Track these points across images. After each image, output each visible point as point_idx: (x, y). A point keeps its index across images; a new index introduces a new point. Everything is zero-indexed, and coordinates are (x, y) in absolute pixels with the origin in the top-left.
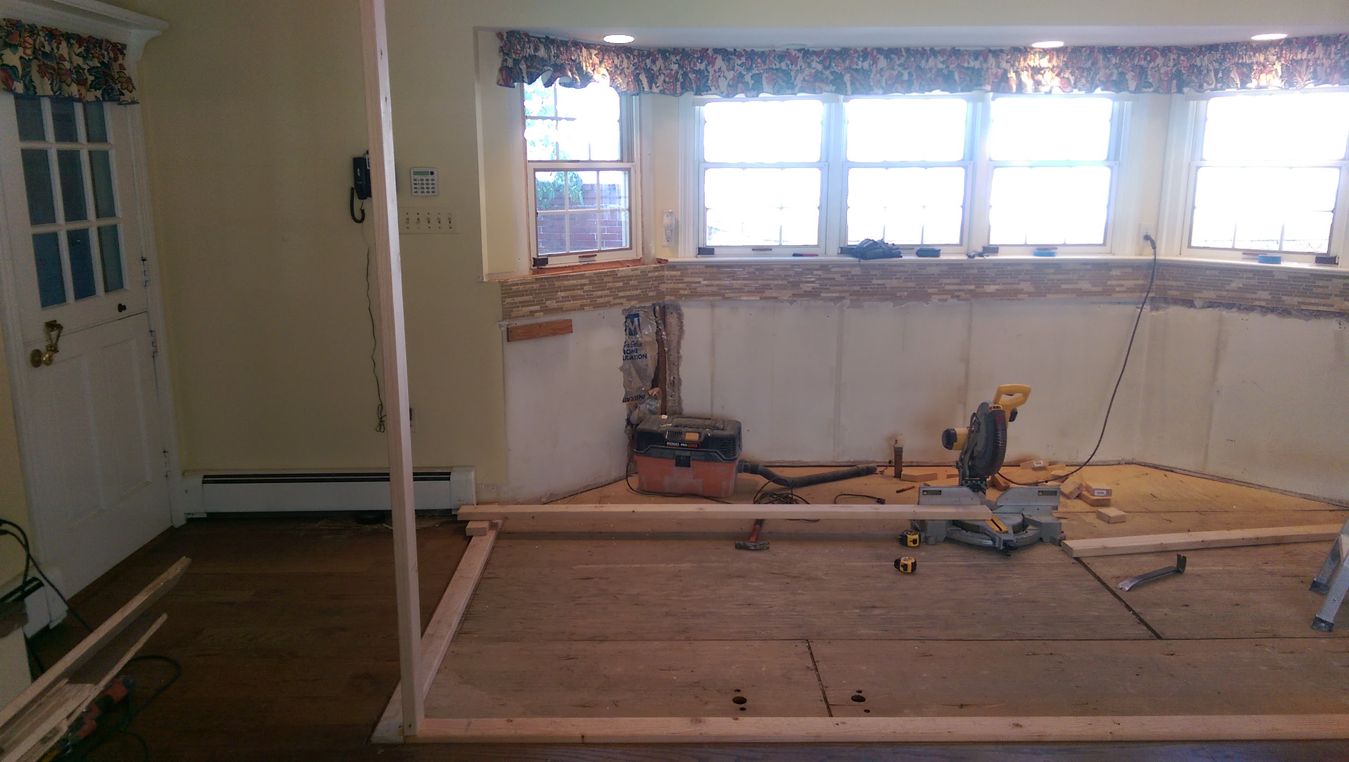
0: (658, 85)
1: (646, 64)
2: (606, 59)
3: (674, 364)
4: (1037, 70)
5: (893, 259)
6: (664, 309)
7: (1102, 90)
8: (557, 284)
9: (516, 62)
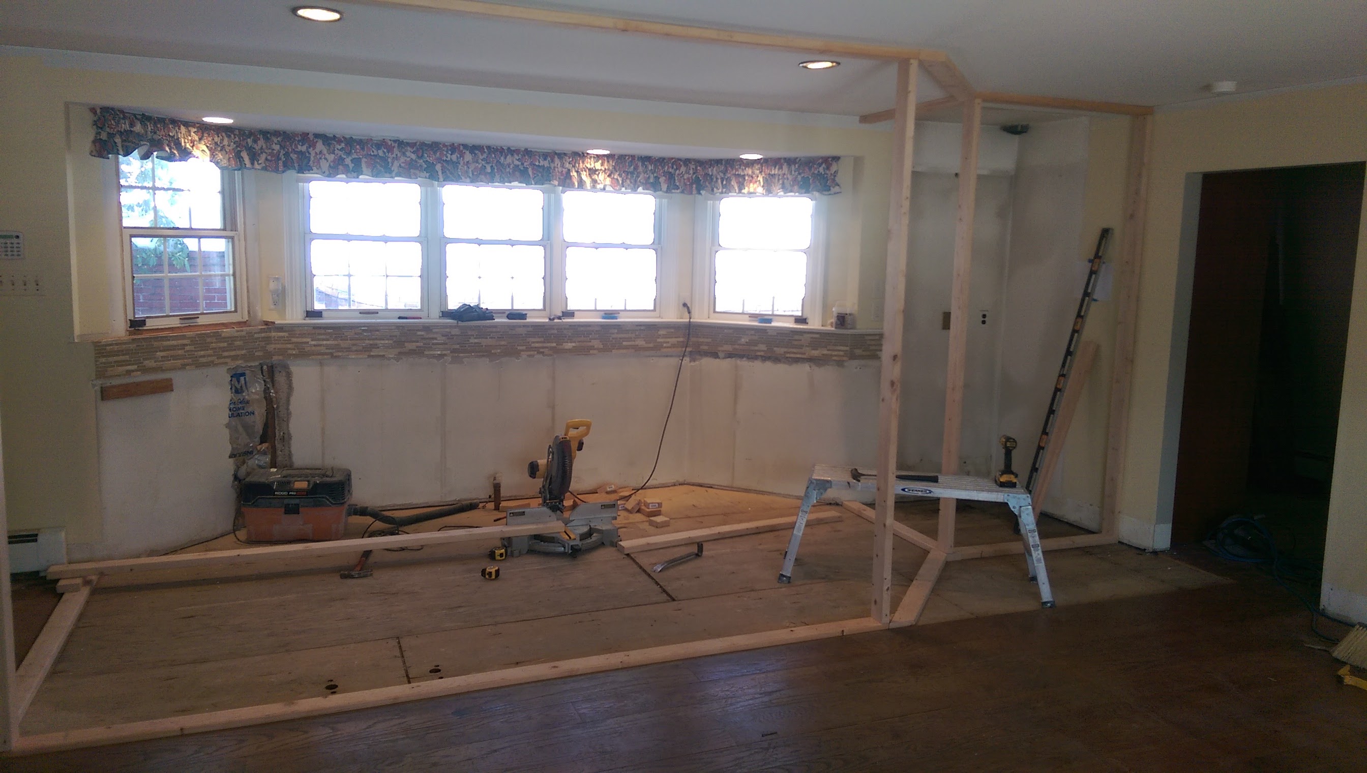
0: (260, 162)
1: (247, 143)
2: (206, 137)
3: (283, 420)
4: (592, 172)
5: (488, 321)
6: (272, 370)
7: (643, 189)
8: (156, 344)
9: (111, 136)
